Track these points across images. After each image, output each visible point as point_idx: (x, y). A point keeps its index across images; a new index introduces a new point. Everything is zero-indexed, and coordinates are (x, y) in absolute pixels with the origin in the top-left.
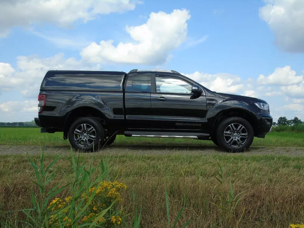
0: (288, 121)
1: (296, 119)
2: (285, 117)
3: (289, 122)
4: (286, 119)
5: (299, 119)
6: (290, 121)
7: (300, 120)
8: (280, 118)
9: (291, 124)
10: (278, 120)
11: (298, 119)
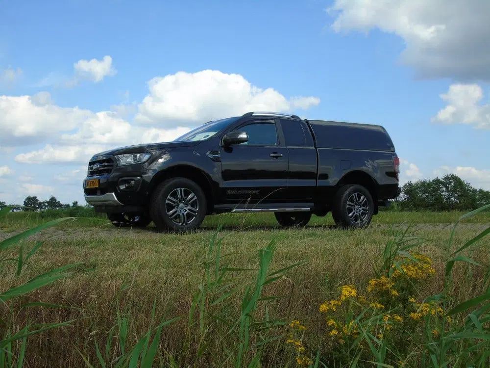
0: (41, 203)
1: (53, 199)
2: (36, 197)
3: (40, 205)
4: (37, 201)
5: (57, 201)
6: (44, 203)
7: (59, 202)
8: (27, 199)
9: (45, 208)
10: (25, 202)
11: (55, 200)
